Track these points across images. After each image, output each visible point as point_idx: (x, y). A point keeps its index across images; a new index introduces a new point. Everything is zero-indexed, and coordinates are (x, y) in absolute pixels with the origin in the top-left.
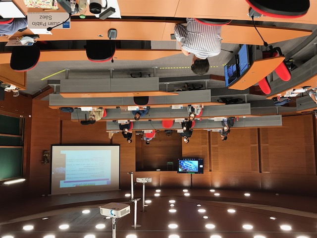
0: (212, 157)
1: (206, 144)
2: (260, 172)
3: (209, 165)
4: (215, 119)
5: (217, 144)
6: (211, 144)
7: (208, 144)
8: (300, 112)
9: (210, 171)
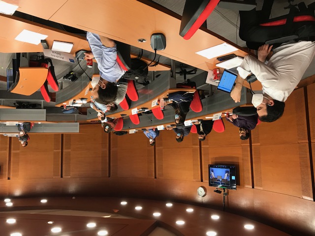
0: (12, 164)
1: (6, 150)
2: (62, 177)
3: (7, 173)
4: (8, 123)
5: (19, 150)
6: (12, 149)
7: (8, 149)
8: (90, 121)
9: (9, 179)
